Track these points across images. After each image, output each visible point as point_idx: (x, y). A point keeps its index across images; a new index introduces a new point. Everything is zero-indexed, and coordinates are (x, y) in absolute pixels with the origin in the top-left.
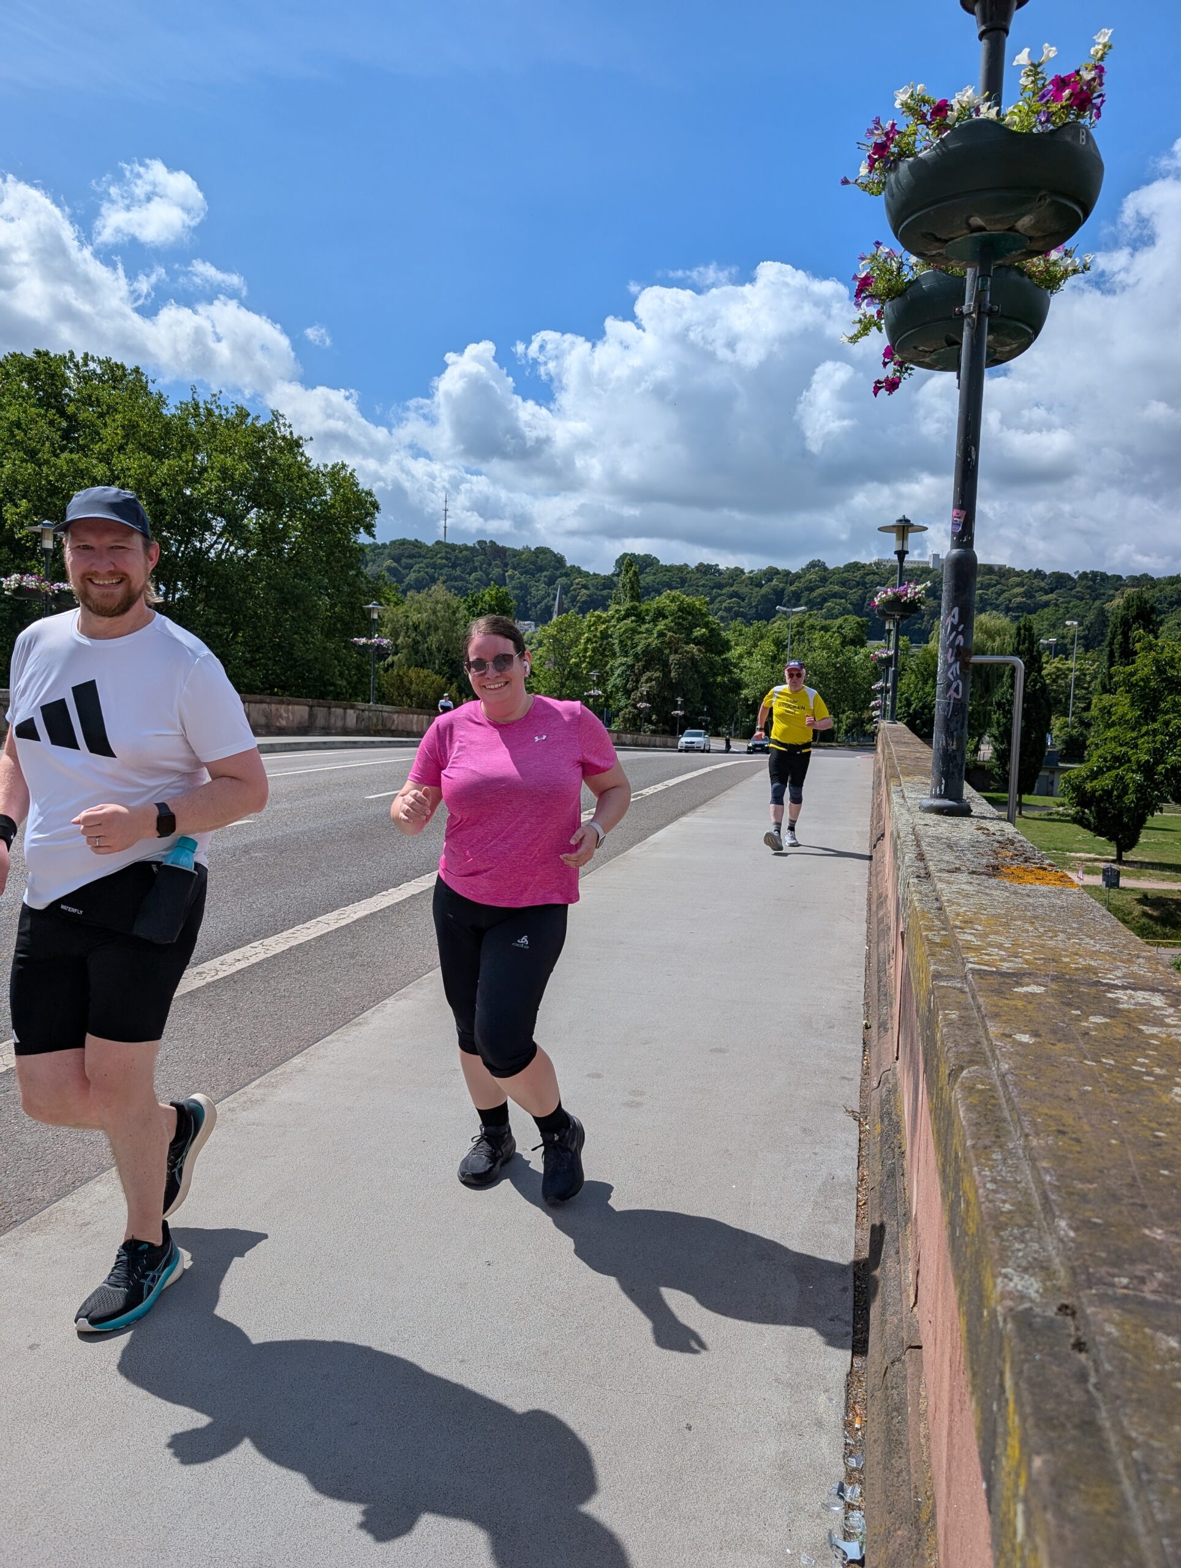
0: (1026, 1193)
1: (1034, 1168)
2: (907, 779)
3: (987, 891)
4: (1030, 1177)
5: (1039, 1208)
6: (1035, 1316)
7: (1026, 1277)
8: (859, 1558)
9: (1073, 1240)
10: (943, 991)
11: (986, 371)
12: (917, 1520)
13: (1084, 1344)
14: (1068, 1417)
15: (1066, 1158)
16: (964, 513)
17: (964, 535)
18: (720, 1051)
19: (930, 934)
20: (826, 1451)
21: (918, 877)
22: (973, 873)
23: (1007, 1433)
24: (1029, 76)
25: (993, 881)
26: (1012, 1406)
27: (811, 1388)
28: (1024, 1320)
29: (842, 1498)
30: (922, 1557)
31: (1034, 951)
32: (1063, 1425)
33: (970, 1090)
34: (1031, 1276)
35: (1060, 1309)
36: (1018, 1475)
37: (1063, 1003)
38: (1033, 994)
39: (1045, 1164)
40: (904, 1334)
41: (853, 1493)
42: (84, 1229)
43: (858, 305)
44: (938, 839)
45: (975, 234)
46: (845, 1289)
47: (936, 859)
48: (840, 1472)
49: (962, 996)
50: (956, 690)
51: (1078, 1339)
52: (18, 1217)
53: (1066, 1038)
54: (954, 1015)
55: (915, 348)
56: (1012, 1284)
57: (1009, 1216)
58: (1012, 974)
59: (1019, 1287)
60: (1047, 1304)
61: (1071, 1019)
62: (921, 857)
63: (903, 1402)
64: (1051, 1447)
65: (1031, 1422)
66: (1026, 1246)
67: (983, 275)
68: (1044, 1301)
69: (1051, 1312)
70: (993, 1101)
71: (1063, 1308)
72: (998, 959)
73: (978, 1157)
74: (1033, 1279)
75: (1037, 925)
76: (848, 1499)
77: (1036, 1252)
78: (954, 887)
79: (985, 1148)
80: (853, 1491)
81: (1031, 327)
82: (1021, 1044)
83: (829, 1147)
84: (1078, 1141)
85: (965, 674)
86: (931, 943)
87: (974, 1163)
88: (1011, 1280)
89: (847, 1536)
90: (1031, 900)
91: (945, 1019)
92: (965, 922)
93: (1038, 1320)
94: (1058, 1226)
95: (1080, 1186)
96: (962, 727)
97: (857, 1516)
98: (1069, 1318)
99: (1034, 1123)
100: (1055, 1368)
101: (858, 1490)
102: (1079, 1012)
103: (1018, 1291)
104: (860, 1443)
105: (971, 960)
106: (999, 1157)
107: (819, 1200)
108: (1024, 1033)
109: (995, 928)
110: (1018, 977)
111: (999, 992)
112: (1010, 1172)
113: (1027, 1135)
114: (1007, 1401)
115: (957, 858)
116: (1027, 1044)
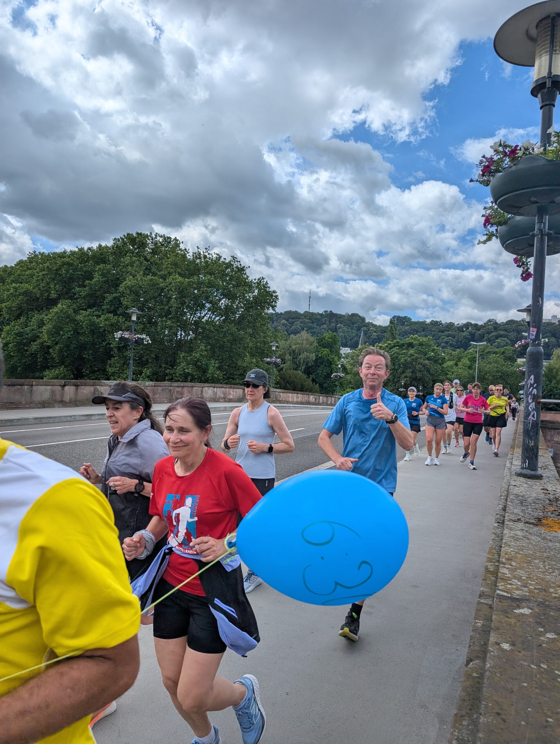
15: (494, 732)
16: (536, 330)
17: (536, 340)
19: (489, 565)
21: (498, 522)
22: (527, 523)
25: (536, 529)
31: (537, 583)
33: (468, 677)
37: (537, 622)
38: (523, 615)
39: (481, 736)
43: (486, 227)
44: (517, 496)
47: (511, 511)
49: (489, 610)
50: (533, 416)
53: (528, 648)
54: (480, 624)
58: (518, 600)
61: (536, 635)
62: (504, 509)
70: (480, 685)
72: (515, 588)
73: (456, 722)
75: (546, 563)
78: (512, 533)
79: (462, 716)
82: (503, 650)
84: (504, 721)
85: (537, 408)
86: (487, 571)
87: (452, 726)
91: (474, 626)
92: (508, 559)
96: (537, 434)
99: (487, 707)
102: (542, 630)
105: (500, 588)
106: (466, 724)
108: (507, 643)
109: (522, 565)
110: (518, 602)
111: (505, 612)
115: (523, 511)
116: (506, 650)
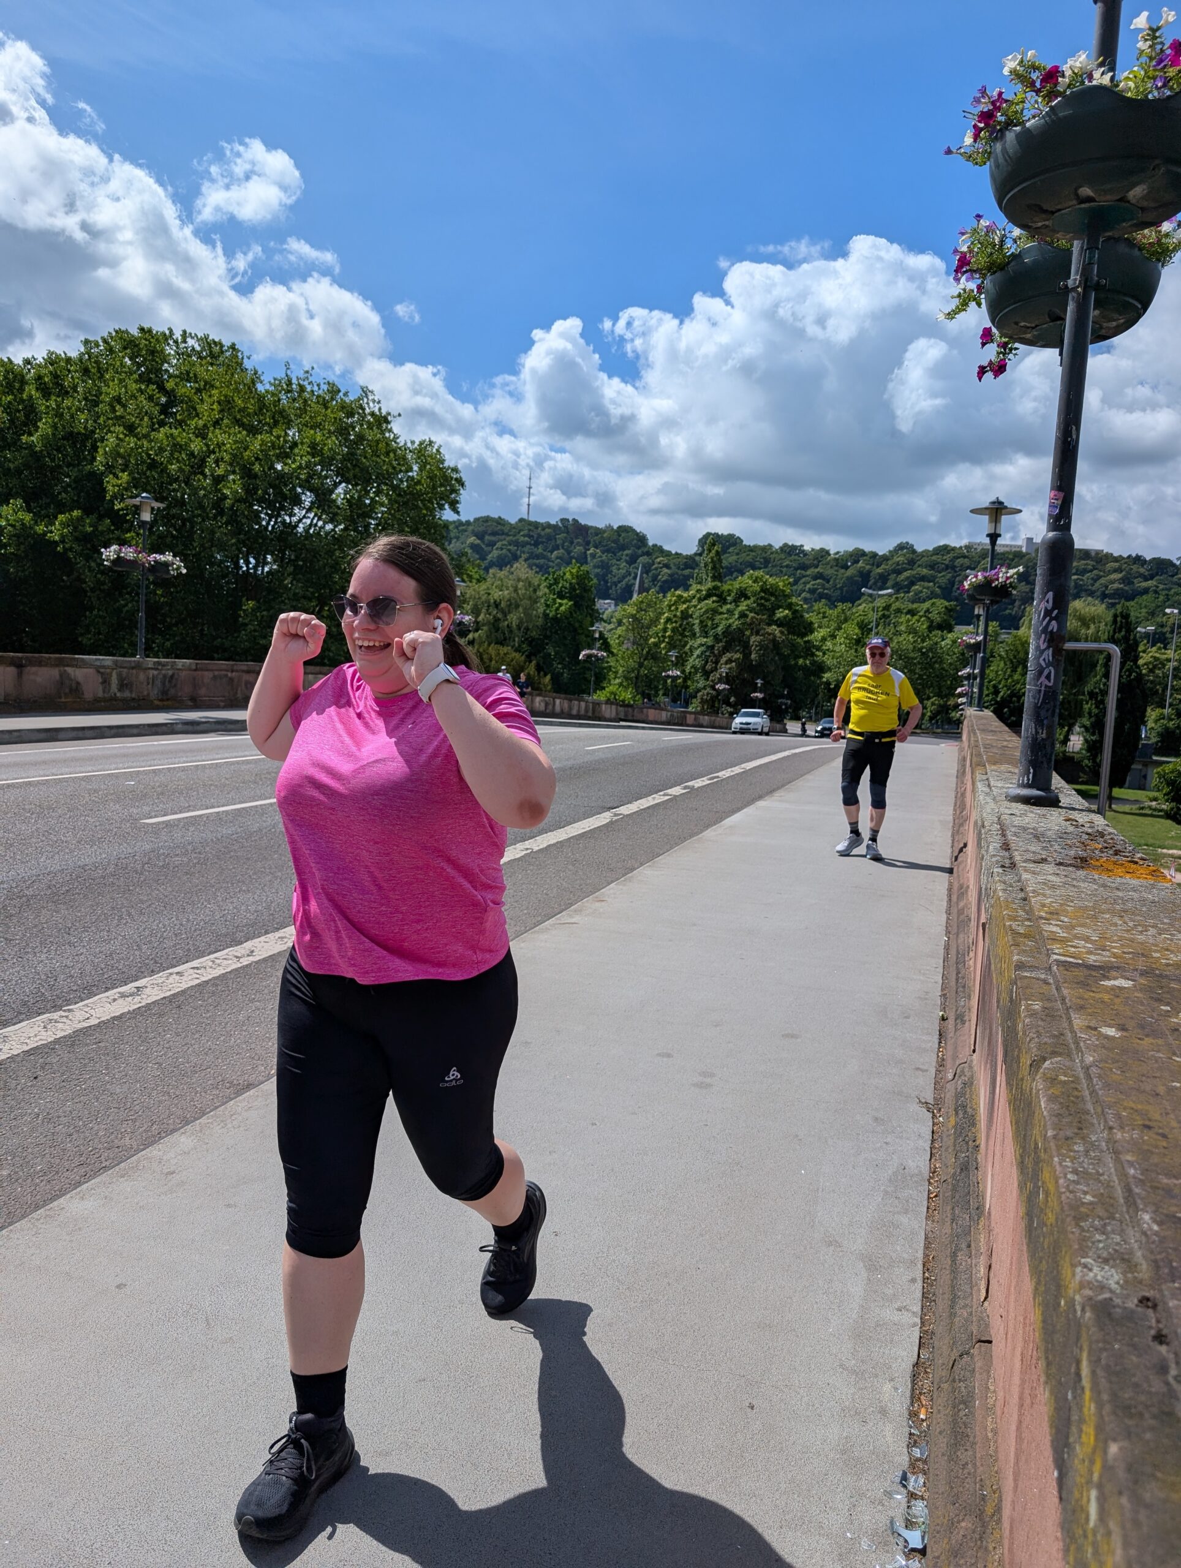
0: (1108, 1186)
1: (1118, 1161)
2: (993, 767)
3: (1075, 883)
4: (1113, 1170)
5: (1122, 1201)
6: (1114, 1307)
7: (1107, 1268)
8: (920, 1546)
9: (1156, 1234)
10: (1026, 981)
11: (1090, 347)
12: (982, 1512)
13: (1165, 1336)
14: (1147, 1407)
15: (1152, 1153)
16: (1062, 495)
17: (1061, 518)
18: (793, 1036)
19: (1014, 925)
20: (889, 1439)
21: (1003, 866)
22: (1060, 864)
23: (1082, 1421)
24: (1146, 40)
25: (1081, 873)
26: (1088, 1393)
27: (876, 1376)
28: (1104, 1310)
29: (904, 1486)
30: (986, 1549)
31: (1122, 945)
32: (1141, 1415)
33: (1052, 1081)
34: (1112, 1267)
35: (1141, 1301)
36: (1092, 1462)
37: (1152, 998)
38: (1121, 988)
39: (1129, 1158)
40: (974, 1329)
41: (916, 1482)
42: (170, 1177)
43: (957, 280)
44: (1025, 829)
45: (1083, 206)
46: (913, 1280)
47: (1022, 849)
48: (904, 1460)
49: (1045, 987)
50: (1048, 677)
51: (1159, 1331)
52: (108, 1163)
53: (1154, 1033)
54: (1037, 1006)
55: (1016, 323)
56: (1091, 1274)
57: (1091, 1207)
58: (1100, 968)
59: (1099, 1278)
60: (1127, 1297)
61: (1160, 1015)
62: (1006, 847)
63: (971, 1395)
64: (1129, 1435)
65: (1108, 1408)
66: (1107, 1238)
67: (1091, 247)
68: (1125, 1292)
69: (1132, 1303)
70: (1076, 1093)
71: (1144, 1301)
72: (1084, 951)
73: (1059, 1148)
74: (1113, 1270)
75: (1126, 919)
76: (911, 1488)
77: (1118, 1244)
78: (1040, 878)
79: (1067, 1139)
80: (916, 1481)
81: (1140, 302)
82: (1107, 1037)
83: (901, 1138)
84: (1164, 1136)
85: (1058, 661)
86: (1015, 933)
87: (1054, 1153)
88: (1091, 1270)
89: (909, 1524)
90: (1120, 894)
91: (1027, 1009)
92: (1051, 913)
93: (1118, 1310)
94: (1142, 1218)
95: (1165, 1181)
96: (1053, 715)
97: (919, 1507)
98: (1150, 1312)
99: (1119, 1117)
100: (1134, 1358)
101: (921, 1480)
102: (1168, 1008)
103: (1097, 1281)
104: (925, 1434)
105: (1057, 951)
106: (1081, 1149)
107: (889, 1189)
108: (1110, 1026)
109: (1082, 921)
110: (1105, 970)
111: (1084, 984)
112: (1092, 1164)
113: (1111, 1128)
114: (1083, 1389)
115: (1044, 848)
116: (1113, 1038)
